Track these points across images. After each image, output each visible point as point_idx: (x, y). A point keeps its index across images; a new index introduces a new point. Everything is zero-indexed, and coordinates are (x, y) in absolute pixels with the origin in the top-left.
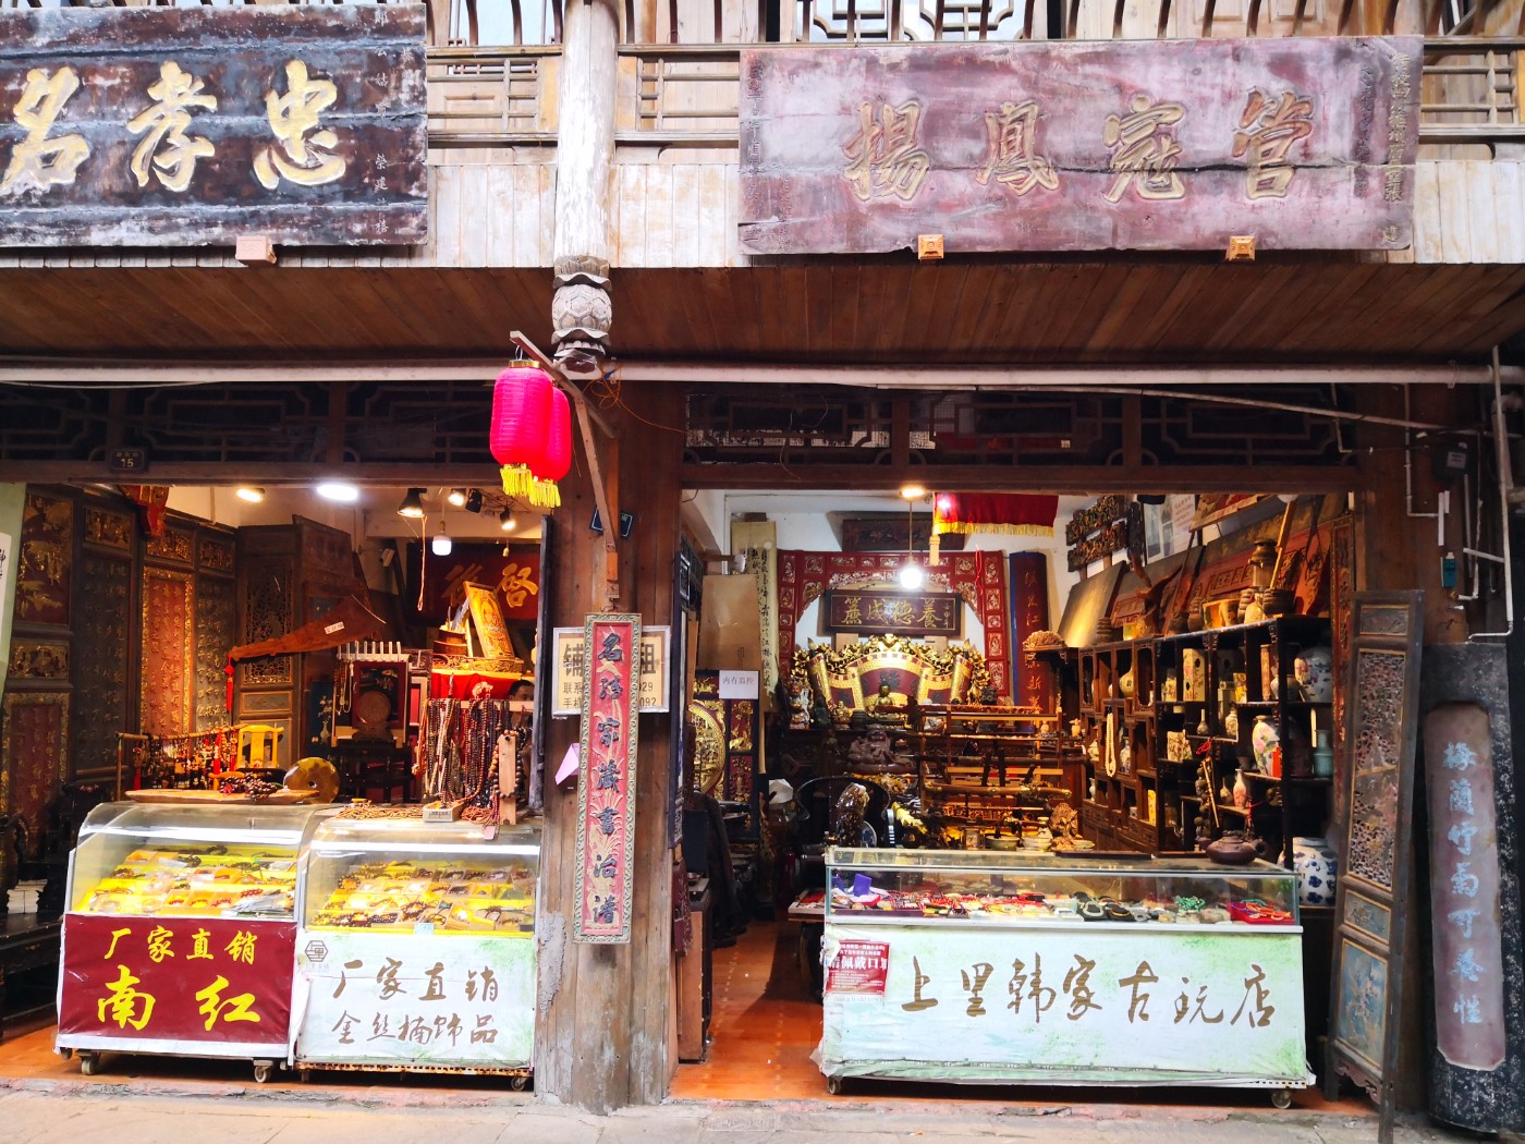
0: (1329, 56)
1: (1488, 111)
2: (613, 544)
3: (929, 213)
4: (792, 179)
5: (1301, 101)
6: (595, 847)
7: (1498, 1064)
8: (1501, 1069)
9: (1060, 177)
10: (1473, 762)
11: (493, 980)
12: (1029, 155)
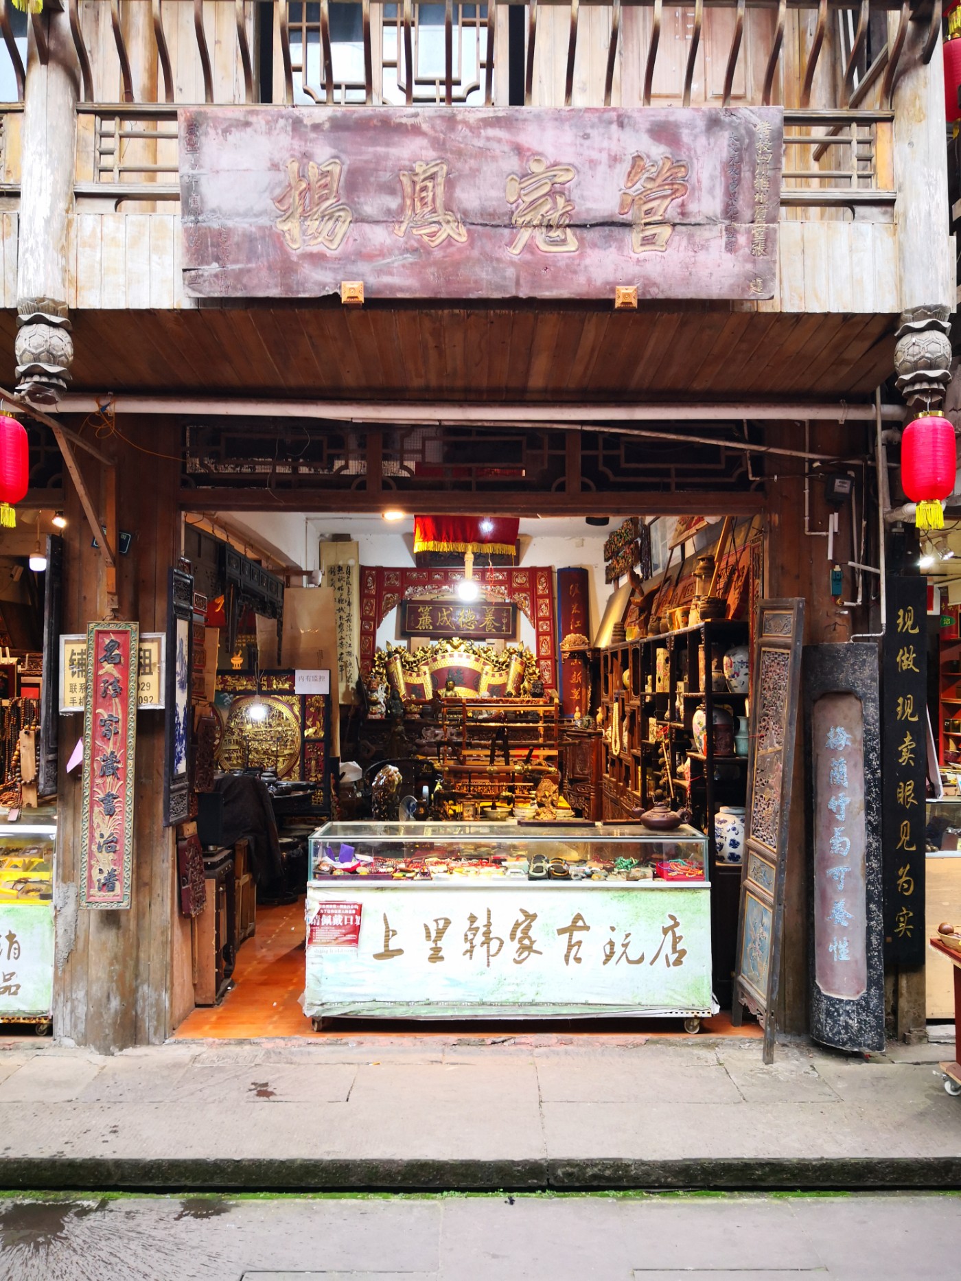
0: (701, 124)
1: (850, 177)
2: (109, 560)
3: (354, 262)
4: (230, 229)
5: (678, 164)
6: (99, 826)
7: (861, 994)
8: (864, 999)
9: (469, 231)
10: (849, 743)
11: (16, 942)
12: (440, 210)
